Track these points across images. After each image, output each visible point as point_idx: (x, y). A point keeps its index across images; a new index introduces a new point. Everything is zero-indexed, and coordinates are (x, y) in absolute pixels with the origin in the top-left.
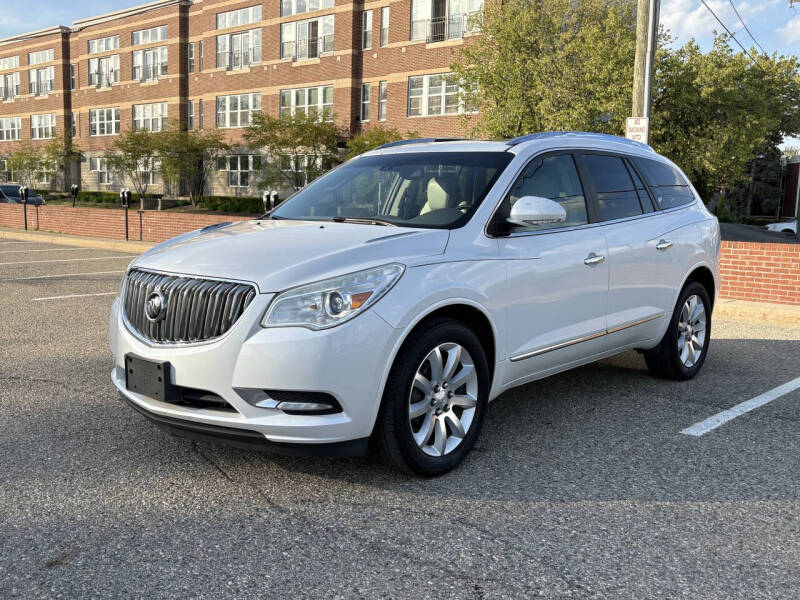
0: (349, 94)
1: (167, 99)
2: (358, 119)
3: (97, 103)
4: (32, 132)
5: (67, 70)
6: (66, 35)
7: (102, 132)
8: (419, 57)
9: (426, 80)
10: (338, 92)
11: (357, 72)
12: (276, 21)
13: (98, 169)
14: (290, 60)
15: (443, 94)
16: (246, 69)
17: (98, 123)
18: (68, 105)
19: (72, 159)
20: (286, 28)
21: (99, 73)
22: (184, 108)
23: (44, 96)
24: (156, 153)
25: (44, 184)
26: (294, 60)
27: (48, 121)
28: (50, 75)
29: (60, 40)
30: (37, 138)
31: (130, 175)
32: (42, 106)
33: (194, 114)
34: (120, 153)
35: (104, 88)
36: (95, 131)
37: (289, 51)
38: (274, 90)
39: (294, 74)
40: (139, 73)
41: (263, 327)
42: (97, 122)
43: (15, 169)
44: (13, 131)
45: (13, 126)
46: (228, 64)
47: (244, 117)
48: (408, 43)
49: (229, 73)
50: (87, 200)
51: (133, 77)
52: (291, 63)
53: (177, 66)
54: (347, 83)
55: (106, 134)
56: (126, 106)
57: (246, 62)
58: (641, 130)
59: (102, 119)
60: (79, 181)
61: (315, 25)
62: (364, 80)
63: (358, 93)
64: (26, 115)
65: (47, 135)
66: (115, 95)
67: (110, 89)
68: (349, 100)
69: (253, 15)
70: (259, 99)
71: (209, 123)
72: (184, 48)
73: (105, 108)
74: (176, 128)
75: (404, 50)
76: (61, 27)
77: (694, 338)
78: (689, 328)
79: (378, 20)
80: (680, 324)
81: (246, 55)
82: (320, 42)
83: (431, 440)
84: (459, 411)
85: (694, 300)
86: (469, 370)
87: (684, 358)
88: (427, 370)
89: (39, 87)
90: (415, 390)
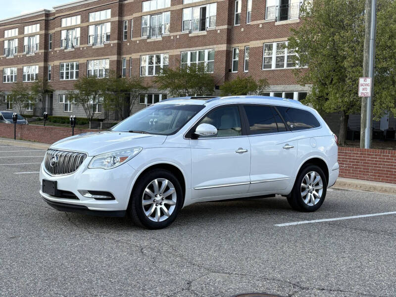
0: (224, 55)
1: (109, 57)
2: (230, 70)
3: (64, 59)
4: (23, 77)
5: (47, 37)
6: (48, 15)
7: (67, 77)
8: (271, 30)
9: (275, 45)
10: (218, 53)
11: (230, 40)
12: (179, 7)
13: (64, 102)
14: (187, 32)
15: (286, 55)
16: (159, 38)
17: (65, 71)
18: (46, 59)
20: (185, 11)
21: (67, 39)
22: (120, 62)
23: (32, 54)
24: (100, 92)
25: (29, 111)
26: (190, 32)
29: (44, 18)
30: (26, 81)
31: (84, 106)
32: (31, 60)
34: (77, 91)
35: (70, 49)
36: (63, 77)
37: (187, 26)
38: (177, 52)
39: (189, 41)
40: (92, 40)
41: (89, 168)
43: (11, 101)
44: (12, 76)
45: (12, 73)
46: (148, 34)
47: (158, 68)
48: (263, 21)
49: (149, 40)
50: (55, 122)
51: (88, 42)
52: (188, 34)
53: (116, 36)
54: (223, 47)
55: (69, 79)
56: (82, 61)
57: (160, 33)
58: (367, 85)
59: (67, 69)
61: (204, 10)
62: (235, 45)
63: (230, 54)
64: (20, 66)
65: (32, 79)
66: (77, 53)
67: (74, 50)
68: (224, 59)
70: (167, 57)
71: (135, 73)
72: (121, 24)
73: (70, 62)
74: (114, 76)
75: (261, 26)
76: (45, 10)
77: (314, 192)
78: (311, 187)
79: (245, 6)
80: (302, 184)
81: (160, 29)
82: (208, 20)
83: (153, 215)
84: (168, 206)
85: (313, 174)
86: (172, 190)
87: (306, 201)
88: (151, 188)
89: (29, 48)
90: (145, 194)
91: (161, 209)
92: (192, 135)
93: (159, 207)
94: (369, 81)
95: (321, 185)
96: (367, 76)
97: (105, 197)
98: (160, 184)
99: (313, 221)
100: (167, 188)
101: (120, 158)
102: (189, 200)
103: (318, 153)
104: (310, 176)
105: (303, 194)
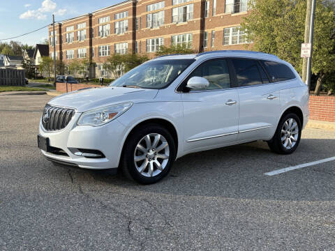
0: (199, 37)
1: (128, 41)
2: (202, 47)
3: (101, 43)
4: (78, 55)
5: (91, 30)
6: (91, 16)
8: (228, 20)
9: (231, 29)
10: (194, 36)
11: (202, 27)
12: (170, 7)
13: (102, 70)
14: (175, 23)
15: (238, 35)
16: (158, 28)
18: (91, 44)
19: (92, 66)
20: (174, 10)
21: (102, 31)
22: (134, 44)
23: (82, 41)
24: (123, 63)
25: (81, 76)
26: (177, 23)
27: (84, 50)
28: (85, 33)
29: (88, 19)
30: (80, 58)
31: (113, 72)
32: (82, 45)
33: (138, 47)
34: (109, 63)
35: (104, 37)
36: (101, 55)
37: (175, 19)
38: (169, 36)
39: (177, 29)
40: (117, 31)
41: (78, 125)
42: (101, 51)
43: (72, 70)
44: (71, 55)
45: (71, 53)
46: (151, 26)
47: (157, 47)
48: (224, 14)
49: (151, 30)
51: (115, 32)
53: (131, 28)
54: (198, 32)
55: (104, 56)
56: (112, 44)
57: (158, 25)
58: (308, 49)
59: (103, 50)
60: (95, 74)
61: (186, 8)
62: (205, 31)
63: (203, 36)
64: (76, 49)
65: (83, 56)
66: (108, 40)
67: (106, 37)
68: (199, 39)
69: (161, 5)
70: (163, 40)
71: (143, 50)
72: (134, 20)
73: (104, 45)
74: (131, 53)
75: (222, 17)
76: (89, 14)
77: (291, 137)
78: (289, 133)
79: (212, 5)
80: (282, 130)
81: (158, 22)
82: (188, 15)
83: (146, 170)
84: (160, 160)
85: (291, 121)
86: (165, 144)
87: (285, 145)
88: (144, 144)
89: (81, 37)
90: (137, 150)
91: (154, 164)
92: (183, 88)
93: (151, 162)
94: (309, 45)
95: (297, 130)
96: (308, 42)
97: (95, 155)
98: (152, 139)
99: (297, 167)
100: (160, 143)
101: (110, 114)
102: (181, 152)
103: (296, 102)
104: (288, 122)
105: (282, 139)
